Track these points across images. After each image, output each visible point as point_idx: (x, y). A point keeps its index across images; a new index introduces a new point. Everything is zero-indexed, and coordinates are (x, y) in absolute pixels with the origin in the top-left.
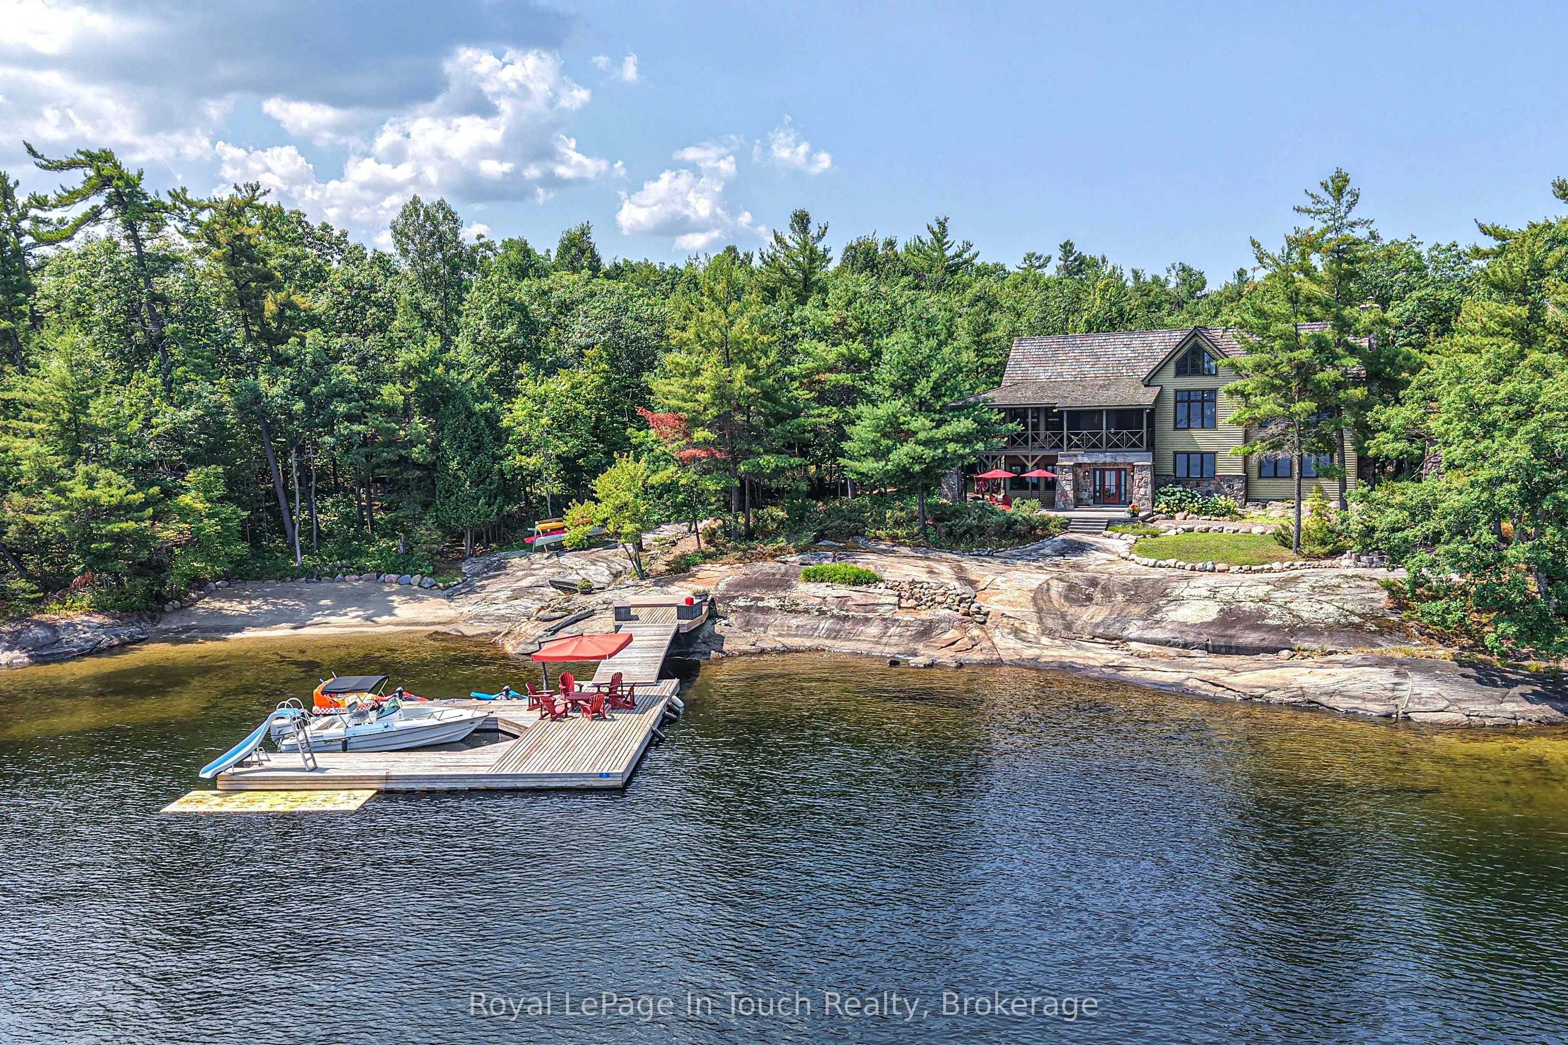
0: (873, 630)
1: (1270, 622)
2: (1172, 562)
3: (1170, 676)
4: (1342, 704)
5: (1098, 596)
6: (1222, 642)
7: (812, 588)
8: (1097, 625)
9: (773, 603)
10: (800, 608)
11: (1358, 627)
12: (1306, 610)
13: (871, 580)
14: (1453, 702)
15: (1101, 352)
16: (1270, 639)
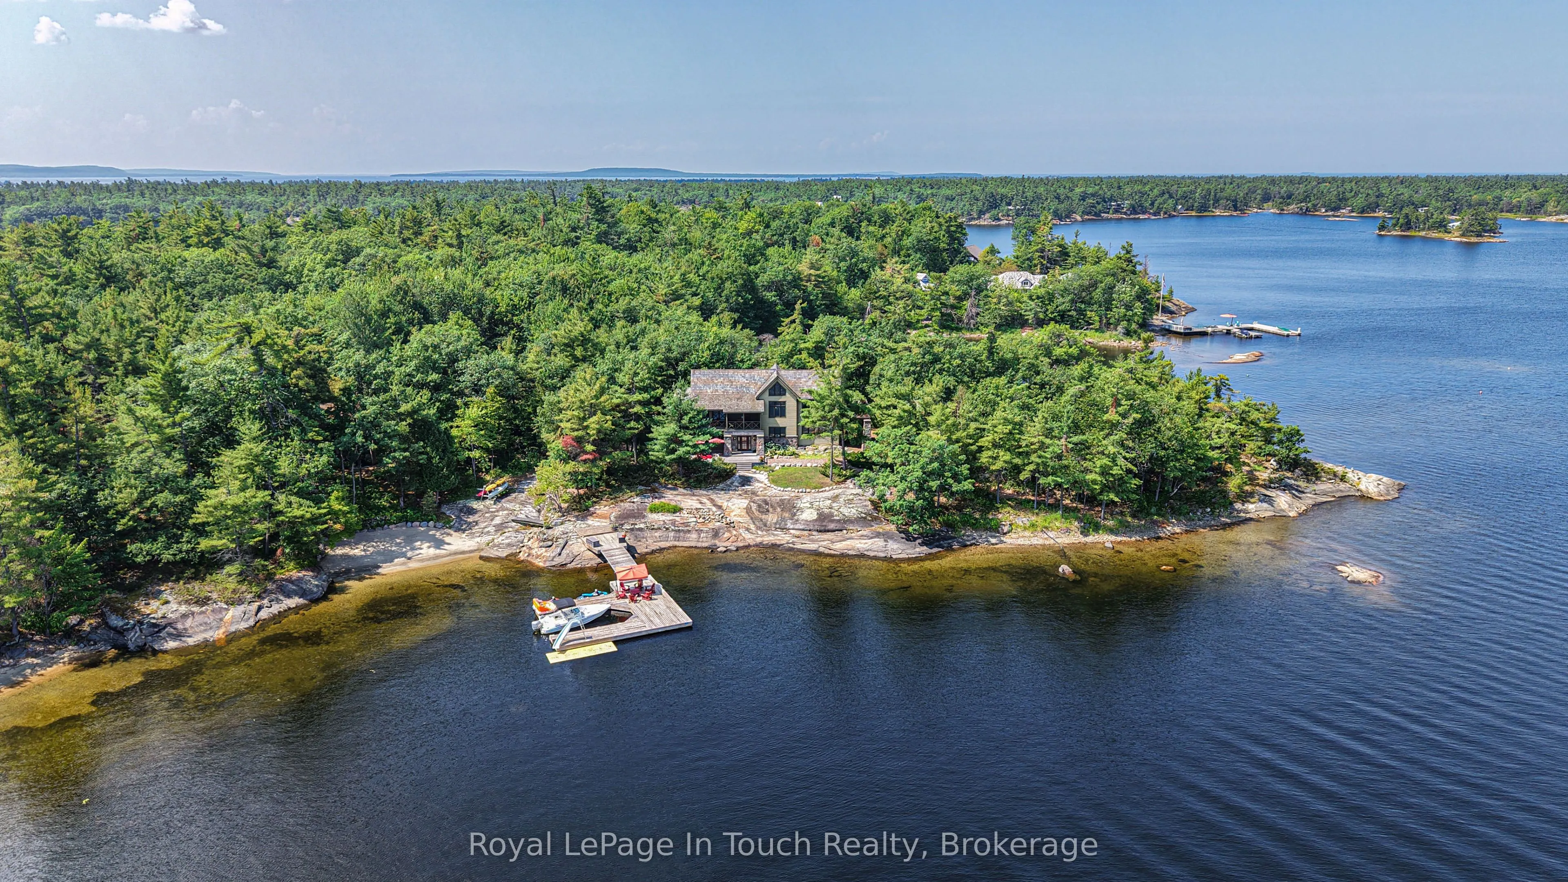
0: (694, 536)
1: (835, 518)
2: (790, 489)
3: (813, 546)
4: (872, 554)
5: (771, 510)
6: (823, 528)
7: (655, 516)
8: (776, 524)
9: (642, 526)
10: (656, 527)
11: (865, 518)
12: (846, 511)
13: (676, 510)
14: (903, 550)
15: (733, 379)
16: (839, 526)
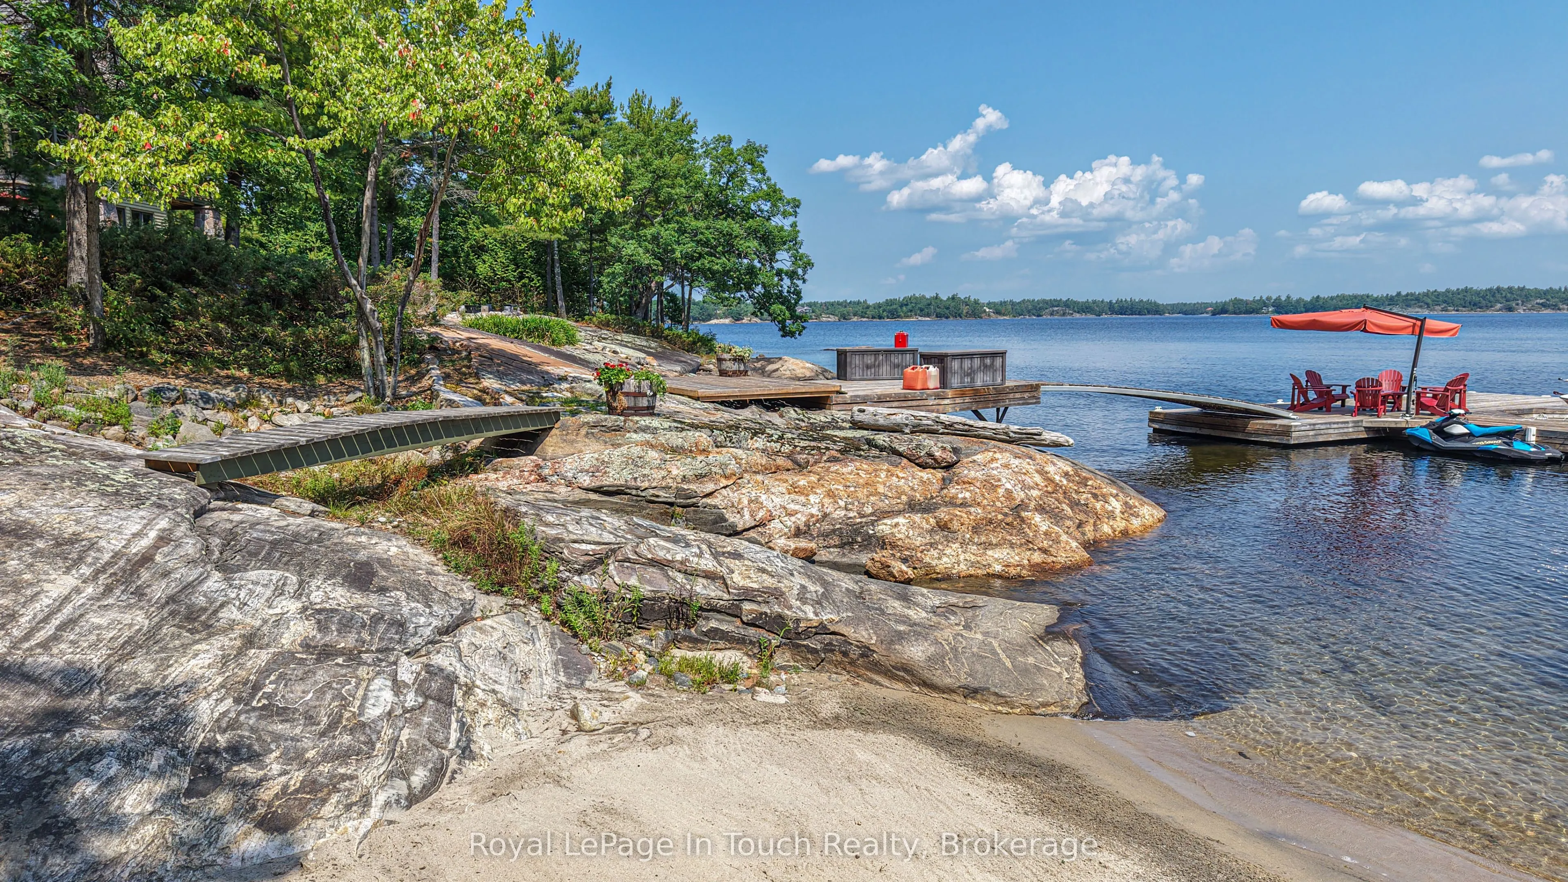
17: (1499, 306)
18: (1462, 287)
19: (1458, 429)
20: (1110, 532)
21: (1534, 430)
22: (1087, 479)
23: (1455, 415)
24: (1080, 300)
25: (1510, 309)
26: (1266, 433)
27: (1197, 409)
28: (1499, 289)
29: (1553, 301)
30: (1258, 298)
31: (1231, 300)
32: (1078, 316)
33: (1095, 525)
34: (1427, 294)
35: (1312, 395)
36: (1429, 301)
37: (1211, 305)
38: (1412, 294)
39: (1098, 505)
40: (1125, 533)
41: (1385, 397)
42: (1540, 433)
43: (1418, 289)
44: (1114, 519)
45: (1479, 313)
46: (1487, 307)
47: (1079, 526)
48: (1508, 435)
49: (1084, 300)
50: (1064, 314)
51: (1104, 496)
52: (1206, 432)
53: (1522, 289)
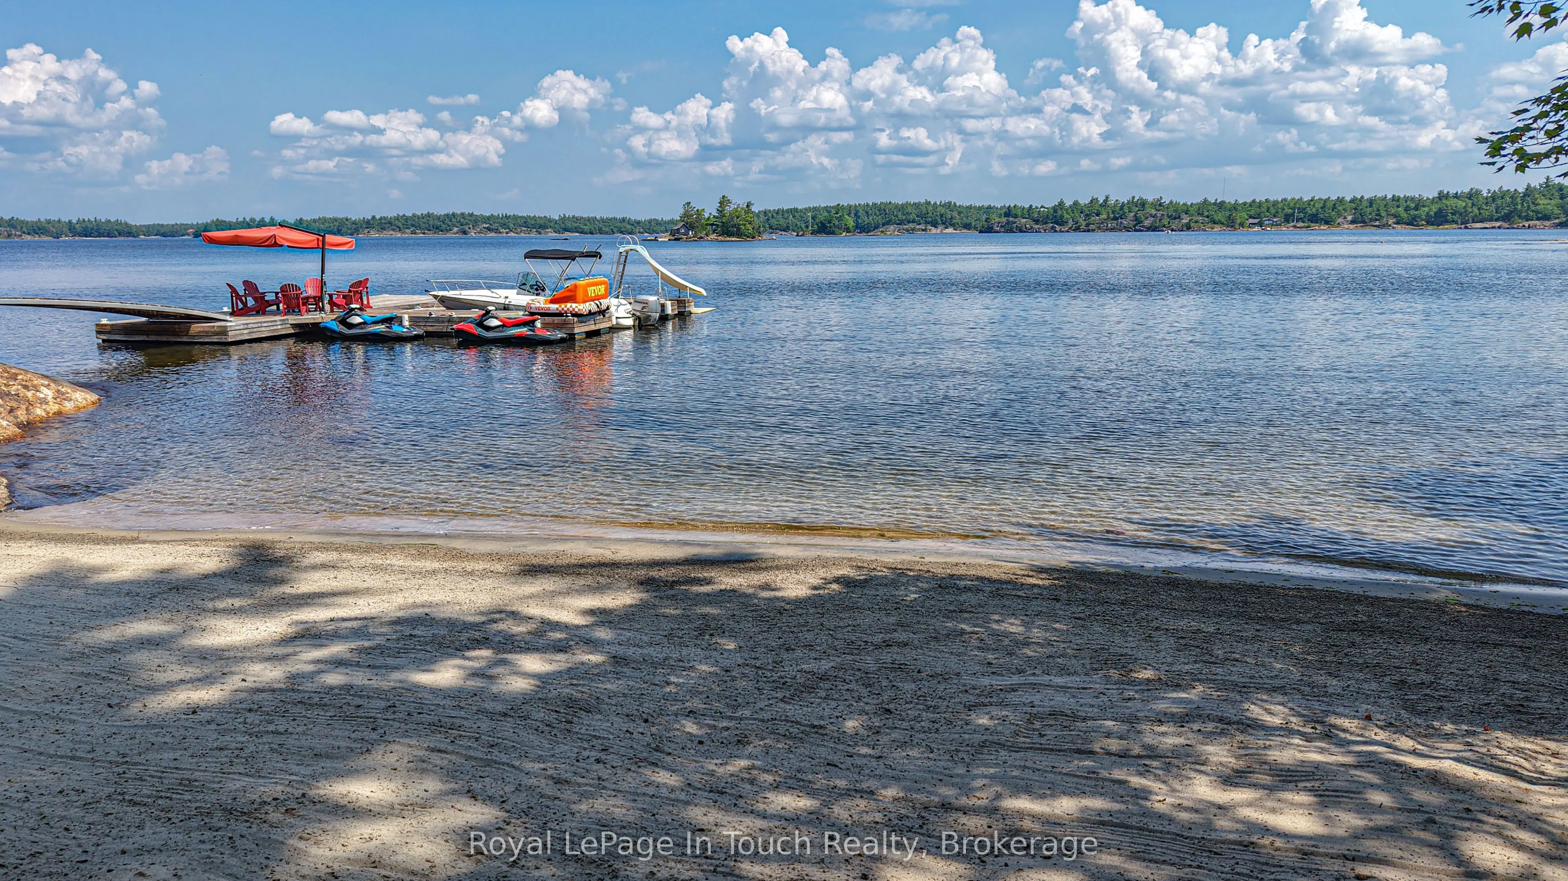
17: (456, 229)
18: (425, 212)
19: (357, 320)
20: (44, 414)
21: (406, 317)
22: (17, 375)
23: (353, 309)
24: (29, 218)
25: (465, 233)
26: (207, 334)
27: (144, 319)
28: (454, 214)
29: (494, 226)
30: (241, 219)
31: (213, 222)
32: (29, 238)
33: (27, 409)
34: (397, 218)
35: (251, 302)
36: (400, 225)
37: (192, 226)
38: (385, 218)
39: (29, 394)
40: (59, 413)
41: (307, 298)
42: (411, 319)
43: (390, 213)
44: (47, 403)
45: (441, 235)
46: (448, 231)
47: (11, 411)
48: (389, 321)
49: (35, 219)
50: (9, 236)
51: (35, 386)
52: (152, 338)
53: (471, 215)
